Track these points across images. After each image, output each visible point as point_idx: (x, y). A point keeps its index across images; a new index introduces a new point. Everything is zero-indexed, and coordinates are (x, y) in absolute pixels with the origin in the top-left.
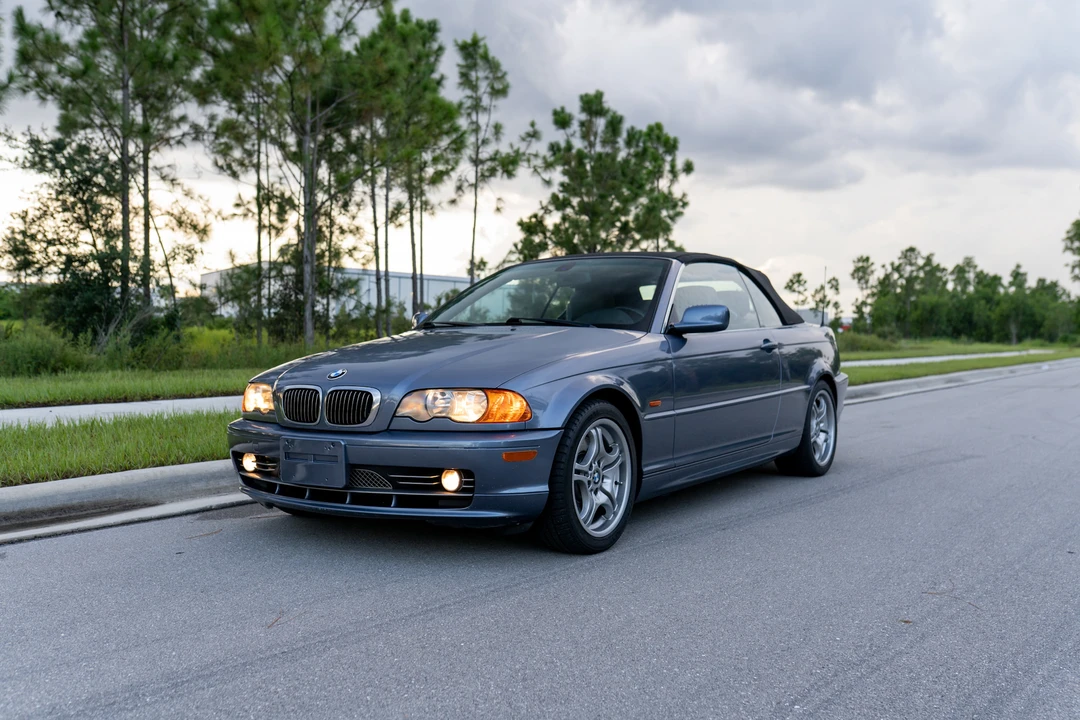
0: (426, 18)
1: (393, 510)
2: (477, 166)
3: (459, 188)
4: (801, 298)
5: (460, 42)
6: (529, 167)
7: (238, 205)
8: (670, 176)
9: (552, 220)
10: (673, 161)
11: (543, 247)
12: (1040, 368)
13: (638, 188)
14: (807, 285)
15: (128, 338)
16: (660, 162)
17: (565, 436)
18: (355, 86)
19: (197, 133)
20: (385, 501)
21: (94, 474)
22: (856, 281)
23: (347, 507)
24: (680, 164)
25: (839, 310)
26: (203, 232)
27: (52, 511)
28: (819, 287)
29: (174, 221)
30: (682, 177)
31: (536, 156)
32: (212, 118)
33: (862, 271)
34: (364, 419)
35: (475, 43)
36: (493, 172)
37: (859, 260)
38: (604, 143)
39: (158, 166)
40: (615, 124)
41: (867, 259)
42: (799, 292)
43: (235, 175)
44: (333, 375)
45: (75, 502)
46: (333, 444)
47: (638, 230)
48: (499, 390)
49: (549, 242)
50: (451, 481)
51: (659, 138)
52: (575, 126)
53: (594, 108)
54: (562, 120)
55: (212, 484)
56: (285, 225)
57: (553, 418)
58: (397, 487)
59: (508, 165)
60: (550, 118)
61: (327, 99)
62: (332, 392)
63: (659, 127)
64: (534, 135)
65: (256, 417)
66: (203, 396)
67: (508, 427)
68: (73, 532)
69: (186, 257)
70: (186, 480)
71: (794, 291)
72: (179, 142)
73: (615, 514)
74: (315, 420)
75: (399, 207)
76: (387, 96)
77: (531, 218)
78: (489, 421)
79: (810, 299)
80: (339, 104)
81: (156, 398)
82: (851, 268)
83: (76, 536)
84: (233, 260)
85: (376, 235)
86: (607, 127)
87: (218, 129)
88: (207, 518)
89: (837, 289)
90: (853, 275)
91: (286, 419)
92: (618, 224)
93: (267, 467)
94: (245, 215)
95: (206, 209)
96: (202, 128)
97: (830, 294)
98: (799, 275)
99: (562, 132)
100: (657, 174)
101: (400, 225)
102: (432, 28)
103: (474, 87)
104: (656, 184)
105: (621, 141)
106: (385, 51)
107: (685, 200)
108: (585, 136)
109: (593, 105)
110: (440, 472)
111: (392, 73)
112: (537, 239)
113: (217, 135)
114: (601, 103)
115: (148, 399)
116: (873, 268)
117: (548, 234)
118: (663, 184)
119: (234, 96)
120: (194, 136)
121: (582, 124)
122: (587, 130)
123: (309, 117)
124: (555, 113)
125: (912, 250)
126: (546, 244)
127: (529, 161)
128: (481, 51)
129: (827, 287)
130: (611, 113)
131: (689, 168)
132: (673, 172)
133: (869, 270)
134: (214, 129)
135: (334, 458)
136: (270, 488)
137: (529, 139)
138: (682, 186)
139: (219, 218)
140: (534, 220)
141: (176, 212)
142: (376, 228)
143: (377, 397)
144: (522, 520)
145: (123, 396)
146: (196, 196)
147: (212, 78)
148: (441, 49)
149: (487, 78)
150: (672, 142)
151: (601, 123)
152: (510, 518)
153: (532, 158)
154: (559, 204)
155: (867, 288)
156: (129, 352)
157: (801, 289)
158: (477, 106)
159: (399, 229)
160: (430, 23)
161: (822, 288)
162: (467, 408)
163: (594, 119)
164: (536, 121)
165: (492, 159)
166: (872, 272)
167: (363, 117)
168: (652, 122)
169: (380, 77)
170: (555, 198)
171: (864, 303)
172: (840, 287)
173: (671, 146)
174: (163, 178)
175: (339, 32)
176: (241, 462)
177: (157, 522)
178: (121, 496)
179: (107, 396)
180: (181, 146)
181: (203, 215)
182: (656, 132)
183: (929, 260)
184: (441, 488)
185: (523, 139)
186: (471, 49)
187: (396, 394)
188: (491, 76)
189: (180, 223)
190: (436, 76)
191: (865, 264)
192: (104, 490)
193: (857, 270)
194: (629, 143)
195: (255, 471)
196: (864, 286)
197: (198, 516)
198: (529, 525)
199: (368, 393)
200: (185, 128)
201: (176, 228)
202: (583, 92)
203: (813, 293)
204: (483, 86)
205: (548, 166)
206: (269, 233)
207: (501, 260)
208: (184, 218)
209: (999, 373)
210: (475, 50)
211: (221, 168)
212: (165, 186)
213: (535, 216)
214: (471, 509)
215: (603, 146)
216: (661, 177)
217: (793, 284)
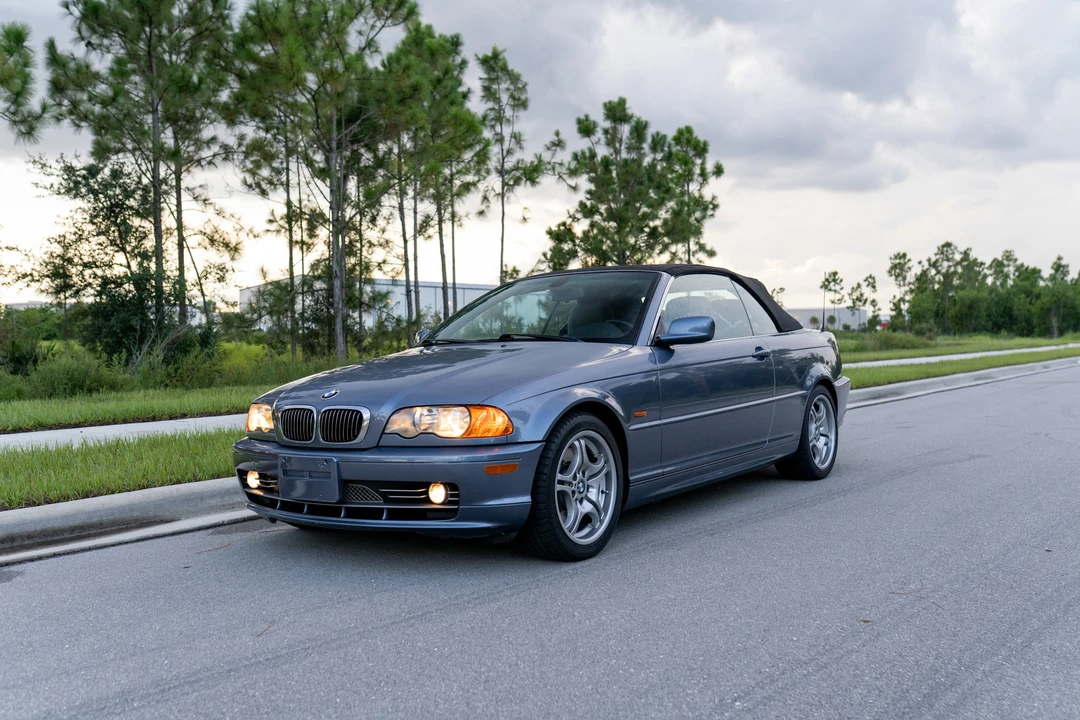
0: (449, 33)
1: (384, 523)
2: (503, 176)
3: (485, 198)
4: (838, 296)
5: (480, 56)
6: (554, 174)
7: (271, 221)
8: (700, 179)
9: (580, 227)
10: (703, 164)
11: (573, 254)
12: (1075, 362)
13: (666, 193)
14: (843, 284)
15: (161, 358)
16: (690, 166)
17: (546, 449)
18: (379, 101)
19: (227, 152)
20: (376, 514)
21: (113, 493)
22: (894, 277)
23: (342, 521)
24: (710, 167)
25: (877, 308)
26: (234, 250)
27: (72, 529)
28: (855, 286)
29: (207, 240)
30: (712, 180)
31: (561, 164)
32: (242, 137)
33: (898, 267)
34: (356, 437)
35: (496, 56)
36: (517, 181)
37: (896, 258)
38: (629, 149)
39: (190, 187)
40: (639, 130)
41: (904, 255)
42: (835, 291)
43: (264, 193)
44: (326, 395)
45: (94, 520)
46: (326, 460)
47: (667, 234)
48: (482, 406)
49: (579, 250)
50: (438, 494)
51: (688, 141)
52: (599, 135)
53: (618, 115)
54: (586, 128)
55: (227, 500)
56: (315, 240)
57: (534, 432)
58: (387, 501)
59: (531, 174)
60: (574, 127)
61: (352, 117)
62: (325, 412)
63: (689, 130)
64: (558, 144)
65: (259, 436)
66: (229, 413)
67: (492, 441)
68: (90, 549)
69: (218, 276)
70: (201, 497)
71: (830, 290)
72: (210, 163)
73: (602, 522)
74: (311, 438)
75: (427, 219)
76: (411, 111)
77: (559, 226)
78: (472, 435)
79: (847, 297)
80: (363, 120)
81: (184, 416)
82: (888, 265)
83: (93, 553)
84: (265, 277)
85: (405, 248)
86: (631, 133)
87: (247, 148)
88: (219, 533)
89: (874, 287)
90: (890, 272)
91: (285, 438)
92: (647, 230)
93: (269, 484)
94: (278, 231)
95: (238, 227)
96: (232, 148)
97: (867, 292)
98: (835, 274)
99: (587, 139)
100: (688, 177)
101: (429, 237)
102: (455, 43)
103: (497, 100)
104: (686, 188)
105: (646, 146)
106: (407, 68)
107: (715, 203)
108: (610, 143)
109: (617, 112)
110: (427, 485)
111: (416, 88)
112: (566, 247)
113: (247, 155)
114: (624, 109)
115: (176, 418)
116: (910, 264)
117: (577, 241)
118: (693, 188)
119: (262, 116)
120: (224, 156)
121: (606, 132)
122: (612, 139)
123: (335, 134)
124: (579, 121)
125: (948, 245)
126: (576, 252)
127: (553, 169)
128: (500, 64)
129: (864, 285)
130: (635, 119)
131: (719, 171)
132: (703, 175)
133: (907, 266)
134: (243, 149)
135: (327, 475)
136: (272, 504)
137: (554, 148)
139: (251, 235)
140: (562, 228)
141: (208, 231)
142: (406, 241)
143: (366, 415)
144: (507, 530)
145: (151, 415)
146: (228, 215)
147: (239, 98)
148: (464, 63)
149: (508, 89)
150: (702, 145)
151: (625, 130)
152: (500, 528)
153: (557, 166)
154: (587, 211)
155: (904, 285)
156: (161, 371)
157: (838, 287)
158: (500, 119)
159: (429, 241)
160: (453, 39)
161: (859, 286)
162: (451, 424)
163: (618, 126)
164: (561, 131)
165: (516, 168)
166: (910, 268)
167: (392, 132)
168: (683, 126)
169: (404, 93)
170: (582, 205)
171: (902, 300)
172: (876, 284)
173: (701, 150)
174: (196, 199)
175: (362, 49)
176: (246, 479)
177: (171, 538)
178: (138, 513)
179: (136, 415)
180: (212, 166)
181: (235, 233)
182: (686, 135)
183: (966, 254)
184: (428, 500)
185: (549, 149)
186: (492, 62)
187: (385, 411)
188: (512, 87)
189: (212, 241)
190: (463, 89)
191: (902, 261)
192: (122, 508)
193: (894, 267)
194: (654, 148)
195: (259, 488)
196: (902, 283)
197: (210, 531)
198: (514, 534)
199: (358, 412)
200: (215, 149)
201: (209, 247)
202: (607, 100)
203: (850, 291)
204: (505, 98)
205: (573, 173)
206: (302, 249)
207: (530, 269)
208: (216, 237)
209: (1031, 369)
210: (496, 62)
211: (250, 186)
212: (198, 206)
213: (564, 224)
214: (457, 521)
215: (629, 152)
216: (691, 180)
217: (829, 283)
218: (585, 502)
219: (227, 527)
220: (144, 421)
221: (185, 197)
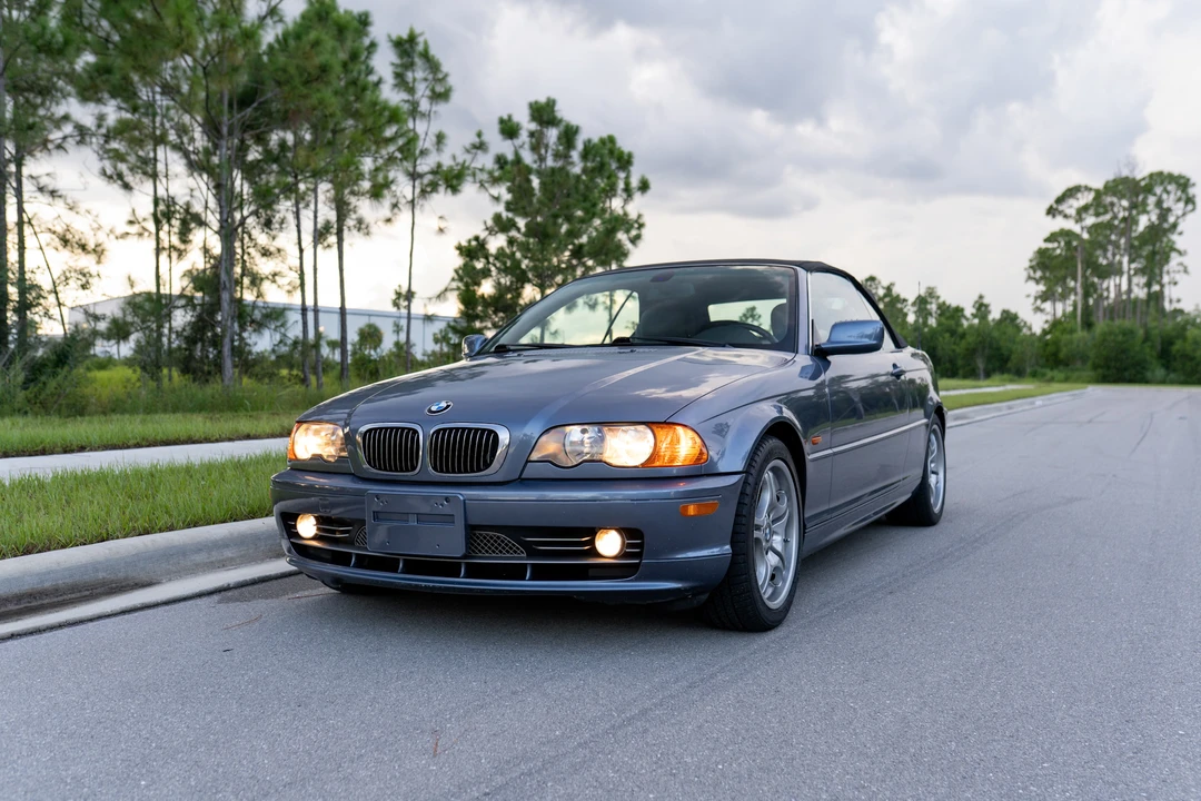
0: (357, 9)
1: (528, 585)
2: (414, 180)
3: (395, 206)
5: (394, 37)
6: (475, 182)
7: (131, 222)
8: (625, 195)
9: (496, 243)
10: (627, 177)
11: (486, 273)
12: (1033, 403)
13: (591, 213)
15: (21, 378)
16: (613, 179)
17: (746, 482)
18: (279, 83)
19: (82, 134)
20: (516, 572)
21: (63, 547)
23: (462, 582)
24: (635, 182)
26: (98, 252)
27: (19, 598)
29: (57, 240)
30: (637, 196)
31: (481, 170)
32: (101, 118)
34: (487, 466)
35: (412, 39)
36: (434, 187)
38: (557, 156)
39: (34, 175)
40: (569, 135)
43: (127, 187)
44: (434, 408)
45: (47, 585)
46: (447, 499)
47: (593, 256)
48: (668, 424)
49: (493, 269)
50: (609, 544)
51: (611, 152)
52: (524, 137)
53: (545, 118)
54: (509, 130)
55: (215, 556)
56: (189, 247)
57: (733, 460)
58: (532, 553)
59: (452, 180)
60: (496, 127)
61: (245, 99)
62: (437, 432)
63: (611, 139)
64: (480, 146)
65: (317, 466)
66: (138, 446)
67: (675, 472)
68: (60, 626)
69: (80, 283)
70: (182, 551)
72: (59, 147)
74: (414, 468)
75: (327, 227)
76: (319, 95)
77: (469, 241)
78: (657, 464)
80: (260, 104)
81: (82, 449)
83: (66, 630)
84: (132, 286)
85: (301, 258)
86: (559, 138)
87: (108, 131)
91: (366, 466)
92: (570, 247)
93: (334, 532)
94: (140, 235)
95: (95, 226)
96: (89, 129)
99: (509, 142)
100: (610, 191)
101: (329, 246)
102: (364, 21)
103: (411, 90)
104: (608, 204)
105: (575, 155)
106: (316, 44)
107: (641, 221)
108: (535, 148)
109: (544, 113)
110: (592, 532)
111: (324, 69)
112: (479, 265)
113: (107, 138)
114: (553, 111)
115: (71, 451)
117: (491, 260)
118: (616, 204)
119: (125, 92)
120: (78, 138)
121: (532, 134)
122: (537, 143)
123: (225, 119)
124: (502, 121)
125: (872, 279)
126: (490, 270)
127: (474, 175)
128: (420, 47)
130: (564, 124)
131: (644, 187)
132: (628, 190)
134: (103, 131)
135: (449, 518)
136: (342, 559)
137: (474, 151)
138: (637, 206)
139: (112, 237)
140: (474, 243)
141: (59, 229)
142: (301, 251)
143: (504, 436)
144: (695, 591)
145: (40, 447)
146: (82, 211)
147: (102, 70)
148: (373, 45)
149: (426, 80)
150: (626, 157)
151: (552, 134)
152: (686, 590)
153: (478, 172)
154: (501, 225)
158: (414, 111)
159: (327, 250)
160: (360, 16)
162: (628, 448)
163: (545, 130)
165: (433, 172)
167: (286, 121)
168: (605, 135)
169: (309, 74)
170: (497, 218)
173: (625, 162)
174: (41, 189)
175: (262, 19)
176: (295, 527)
177: (167, 608)
178: (104, 574)
179: (21, 447)
180: (62, 152)
181: (92, 233)
182: (609, 145)
184: (595, 553)
185: (468, 151)
186: (407, 46)
187: (532, 430)
188: (430, 77)
189: (65, 242)
190: (373, 78)
192: (84, 568)
194: (585, 156)
195: (315, 538)
198: (704, 597)
199: (490, 432)
200: (68, 129)
201: (60, 248)
202: (533, 99)
204: (422, 90)
205: (495, 181)
206: (170, 256)
207: (443, 288)
208: (69, 236)
209: (999, 409)
210: (412, 47)
211: (110, 177)
212: (44, 199)
213: (477, 238)
214: (636, 580)
215: (555, 161)
216: (614, 195)
218: (770, 553)
219: (236, 592)
220: (30, 455)
221: (28, 187)
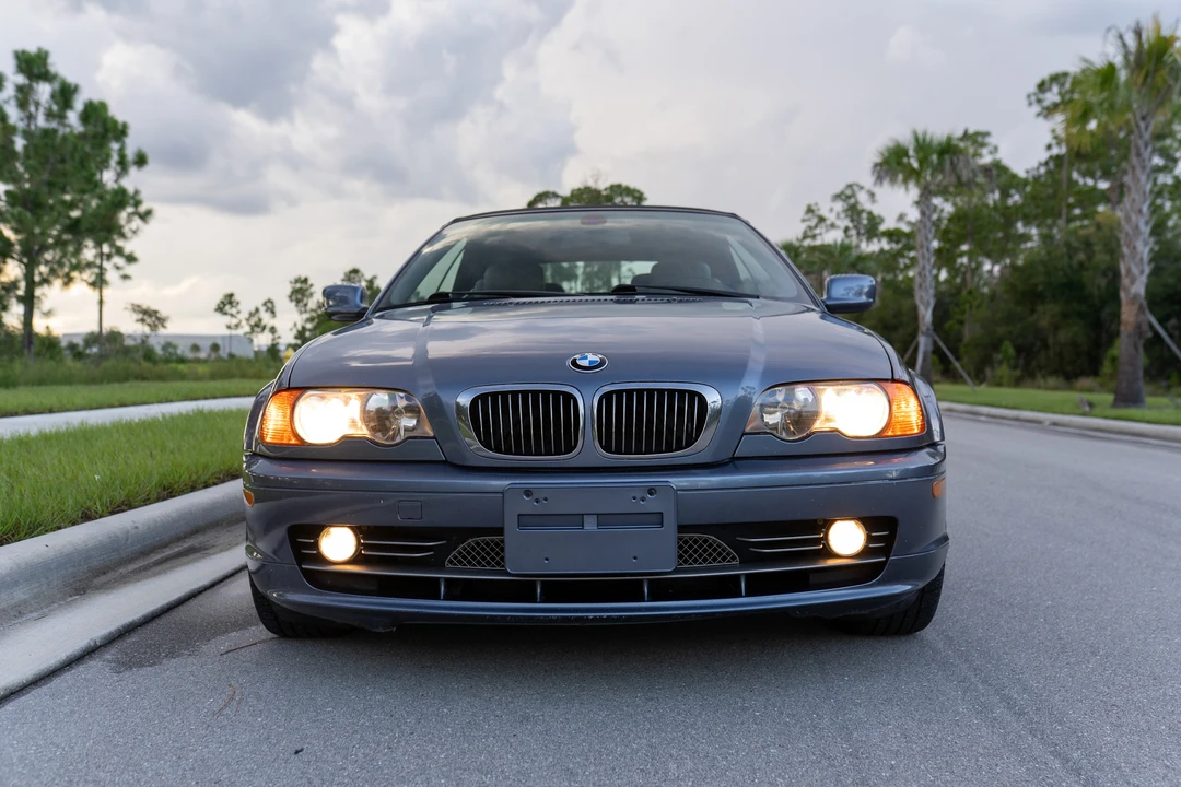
1: (739, 602)
4: (234, 321)
8: (119, 169)
10: (122, 150)
14: (240, 307)
16: (104, 150)
20: (727, 587)
22: (294, 304)
23: (644, 607)
24: (130, 154)
25: (276, 335)
28: (253, 310)
30: (133, 170)
33: (300, 292)
34: (690, 443)
37: (297, 281)
38: (50, 115)
41: (306, 280)
42: (232, 315)
44: (585, 364)
46: (651, 491)
50: (847, 538)
52: (9, 90)
53: (36, 71)
58: (749, 559)
62: (609, 395)
71: (226, 313)
74: (572, 449)
78: (892, 433)
79: (244, 323)
82: (288, 289)
86: (53, 96)
89: (273, 312)
90: (290, 297)
91: (485, 453)
92: (63, 220)
97: (266, 318)
98: (231, 296)
100: (100, 163)
104: (98, 176)
105: (72, 116)
107: (138, 198)
108: (22, 104)
109: (34, 66)
114: (45, 64)
116: (312, 290)
118: (108, 177)
121: (19, 88)
122: (25, 99)
125: (355, 271)
129: (262, 309)
130: (59, 80)
131: (141, 160)
132: (123, 163)
133: (308, 293)
138: (133, 181)
143: (713, 399)
150: (120, 127)
151: (44, 91)
155: (306, 311)
157: (234, 311)
161: (257, 310)
163: (35, 85)
166: (311, 295)
171: (304, 328)
172: (277, 310)
173: (120, 132)
182: (102, 112)
183: (371, 282)
184: (828, 553)
191: (304, 286)
193: (295, 292)
195: (360, 560)
196: (303, 309)
203: (247, 316)
214: (880, 583)
216: (107, 167)
217: (225, 305)
